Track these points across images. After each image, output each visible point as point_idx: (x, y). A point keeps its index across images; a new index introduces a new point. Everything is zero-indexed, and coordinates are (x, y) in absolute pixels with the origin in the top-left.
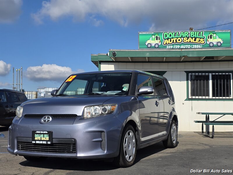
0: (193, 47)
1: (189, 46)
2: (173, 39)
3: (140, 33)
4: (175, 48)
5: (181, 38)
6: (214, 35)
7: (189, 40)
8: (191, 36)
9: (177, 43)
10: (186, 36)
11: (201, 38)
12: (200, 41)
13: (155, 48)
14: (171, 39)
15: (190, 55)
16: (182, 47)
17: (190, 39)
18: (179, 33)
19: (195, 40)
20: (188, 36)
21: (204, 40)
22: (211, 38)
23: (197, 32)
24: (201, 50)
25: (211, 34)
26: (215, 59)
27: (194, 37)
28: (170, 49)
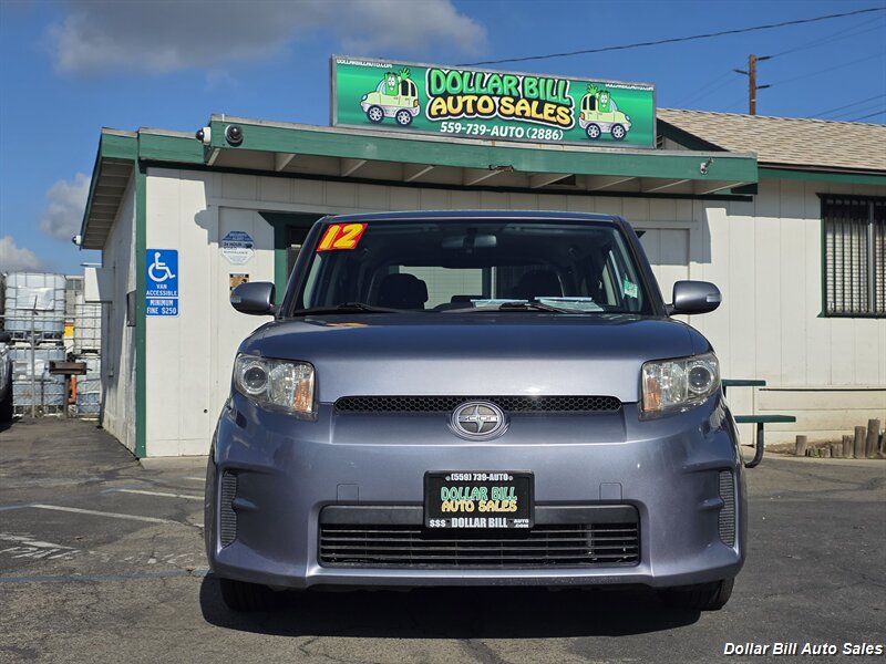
0: (533, 137)
1: (519, 132)
2: (465, 98)
3: (339, 62)
4: (471, 133)
5: (490, 96)
6: (604, 97)
7: (519, 108)
8: (527, 94)
9: (477, 115)
10: (510, 90)
11: (558, 105)
12: (555, 114)
13: (399, 125)
14: (455, 96)
15: (524, 167)
16: (495, 131)
17: (523, 105)
18: (484, 77)
19: (540, 110)
20: (515, 93)
21: (570, 112)
22: (592, 108)
23: (547, 79)
24: (560, 148)
25: (593, 92)
26: (580, 186)
27: (538, 99)
28: (453, 135)
